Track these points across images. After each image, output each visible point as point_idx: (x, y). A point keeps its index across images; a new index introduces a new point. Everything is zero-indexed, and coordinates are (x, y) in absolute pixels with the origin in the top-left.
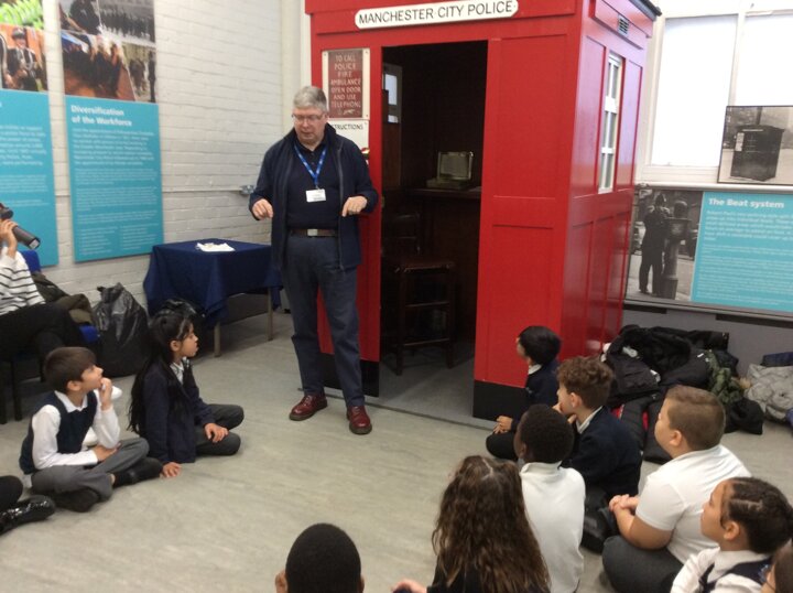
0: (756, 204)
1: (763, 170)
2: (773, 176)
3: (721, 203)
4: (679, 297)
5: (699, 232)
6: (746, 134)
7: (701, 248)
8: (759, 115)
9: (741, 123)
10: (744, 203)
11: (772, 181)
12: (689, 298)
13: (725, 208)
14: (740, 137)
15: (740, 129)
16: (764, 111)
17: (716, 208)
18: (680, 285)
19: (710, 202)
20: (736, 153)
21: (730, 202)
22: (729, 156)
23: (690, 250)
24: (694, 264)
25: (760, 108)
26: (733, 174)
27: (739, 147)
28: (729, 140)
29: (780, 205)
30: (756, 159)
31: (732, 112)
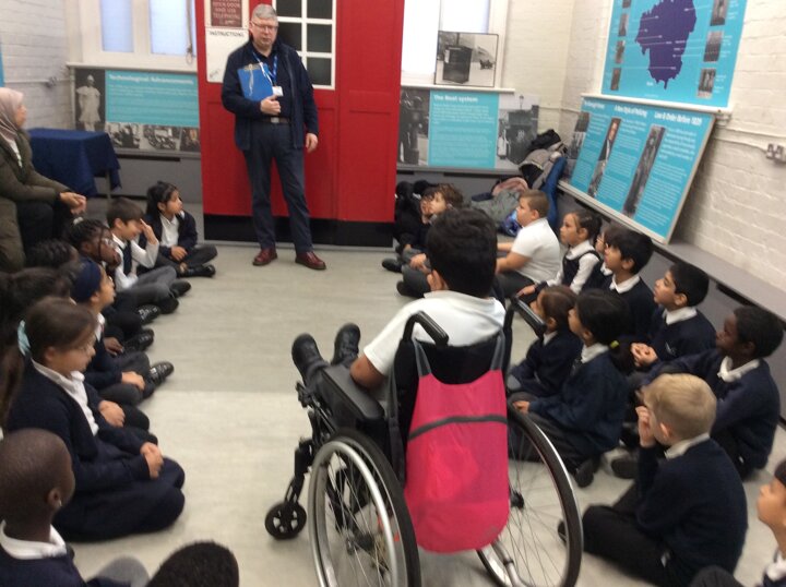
0: (462, 99)
1: (462, 76)
2: (467, 80)
3: (442, 98)
4: (421, 162)
5: (429, 118)
6: (452, 52)
7: (432, 129)
8: (458, 38)
9: (447, 43)
10: (454, 98)
11: (467, 83)
12: (427, 163)
13: (445, 102)
14: (447, 53)
15: (447, 48)
16: (461, 36)
17: (439, 102)
18: (421, 155)
19: (435, 97)
20: (445, 64)
21: (447, 98)
22: (441, 66)
23: (425, 131)
24: (428, 140)
25: (458, 34)
26: (444, 78)
27: (447, 60)
28: (440, 54)
29: (475, 100)
30: (457, 68)
31: (442, 35)
